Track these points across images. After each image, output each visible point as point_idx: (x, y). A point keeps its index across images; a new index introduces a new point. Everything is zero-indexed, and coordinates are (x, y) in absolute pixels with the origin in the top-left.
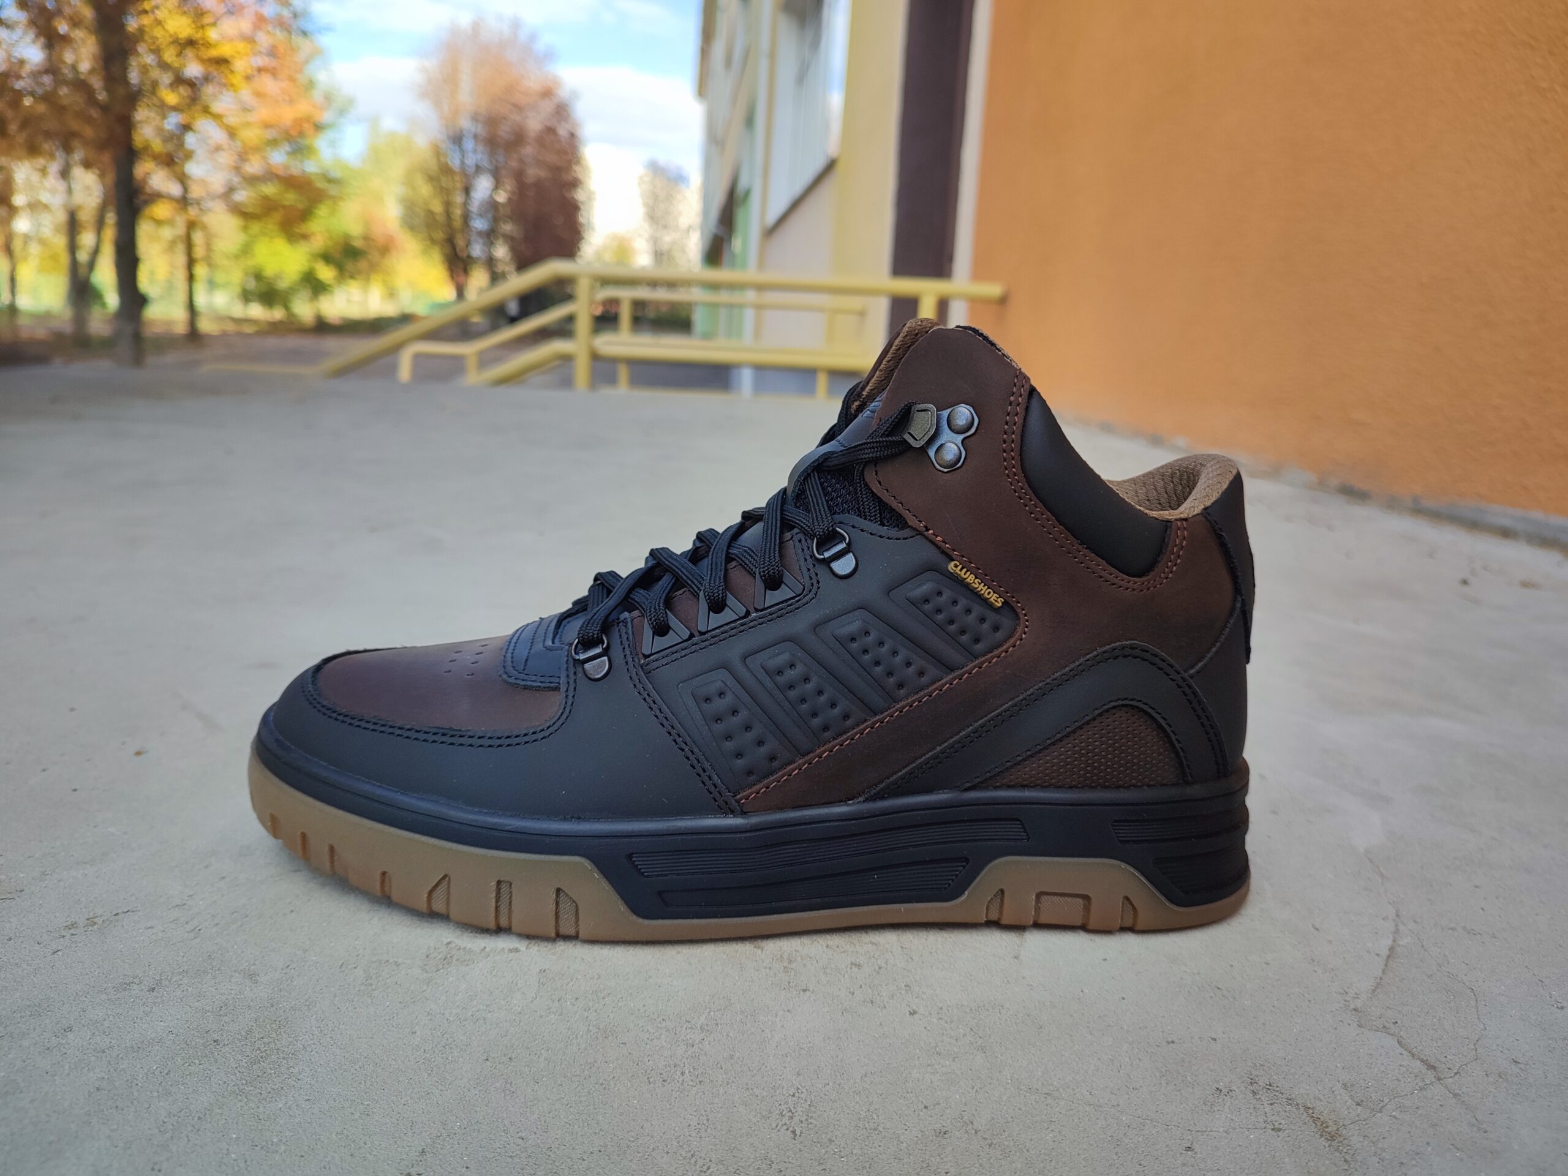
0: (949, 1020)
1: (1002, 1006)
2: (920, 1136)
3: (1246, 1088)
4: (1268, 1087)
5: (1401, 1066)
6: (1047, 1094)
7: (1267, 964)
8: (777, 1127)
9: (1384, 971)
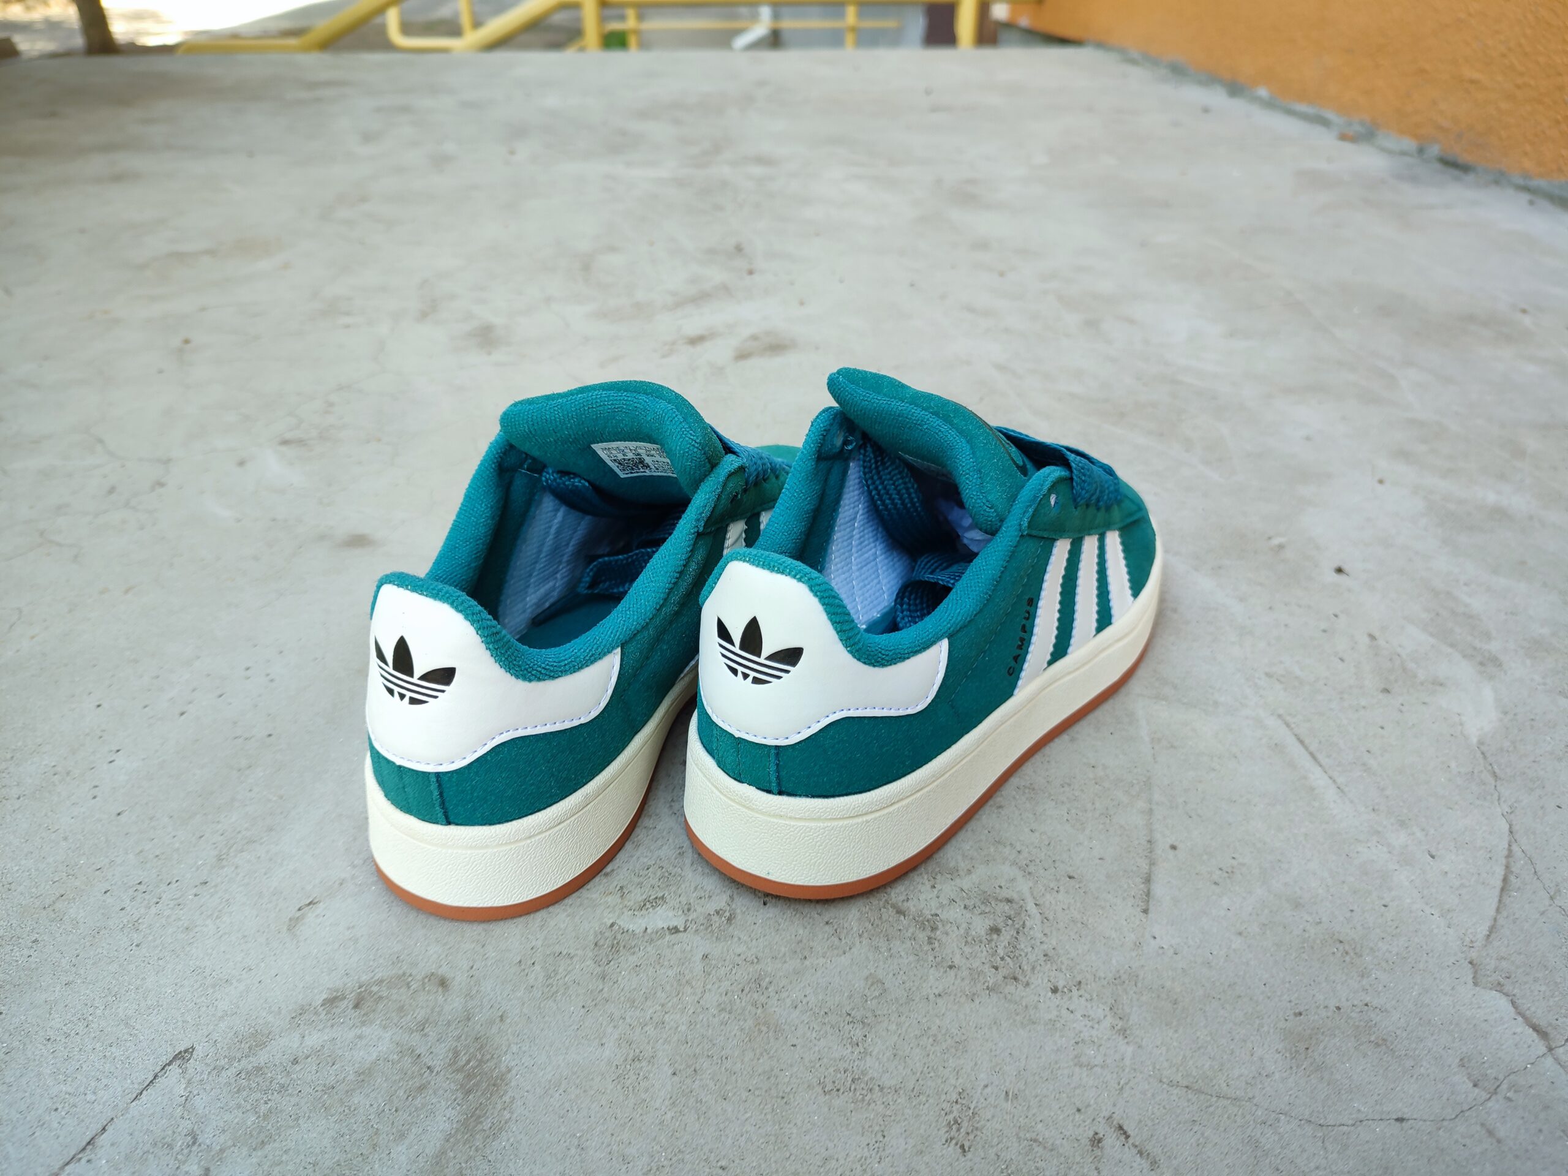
0: (1088, 997)
1: (1137, 976)
2: (1076, 1145)
5: (1514, 1034)
6: (1187, 1087)
7: (1385, 906)
8: (946, 1141)
9: (1498, 910)
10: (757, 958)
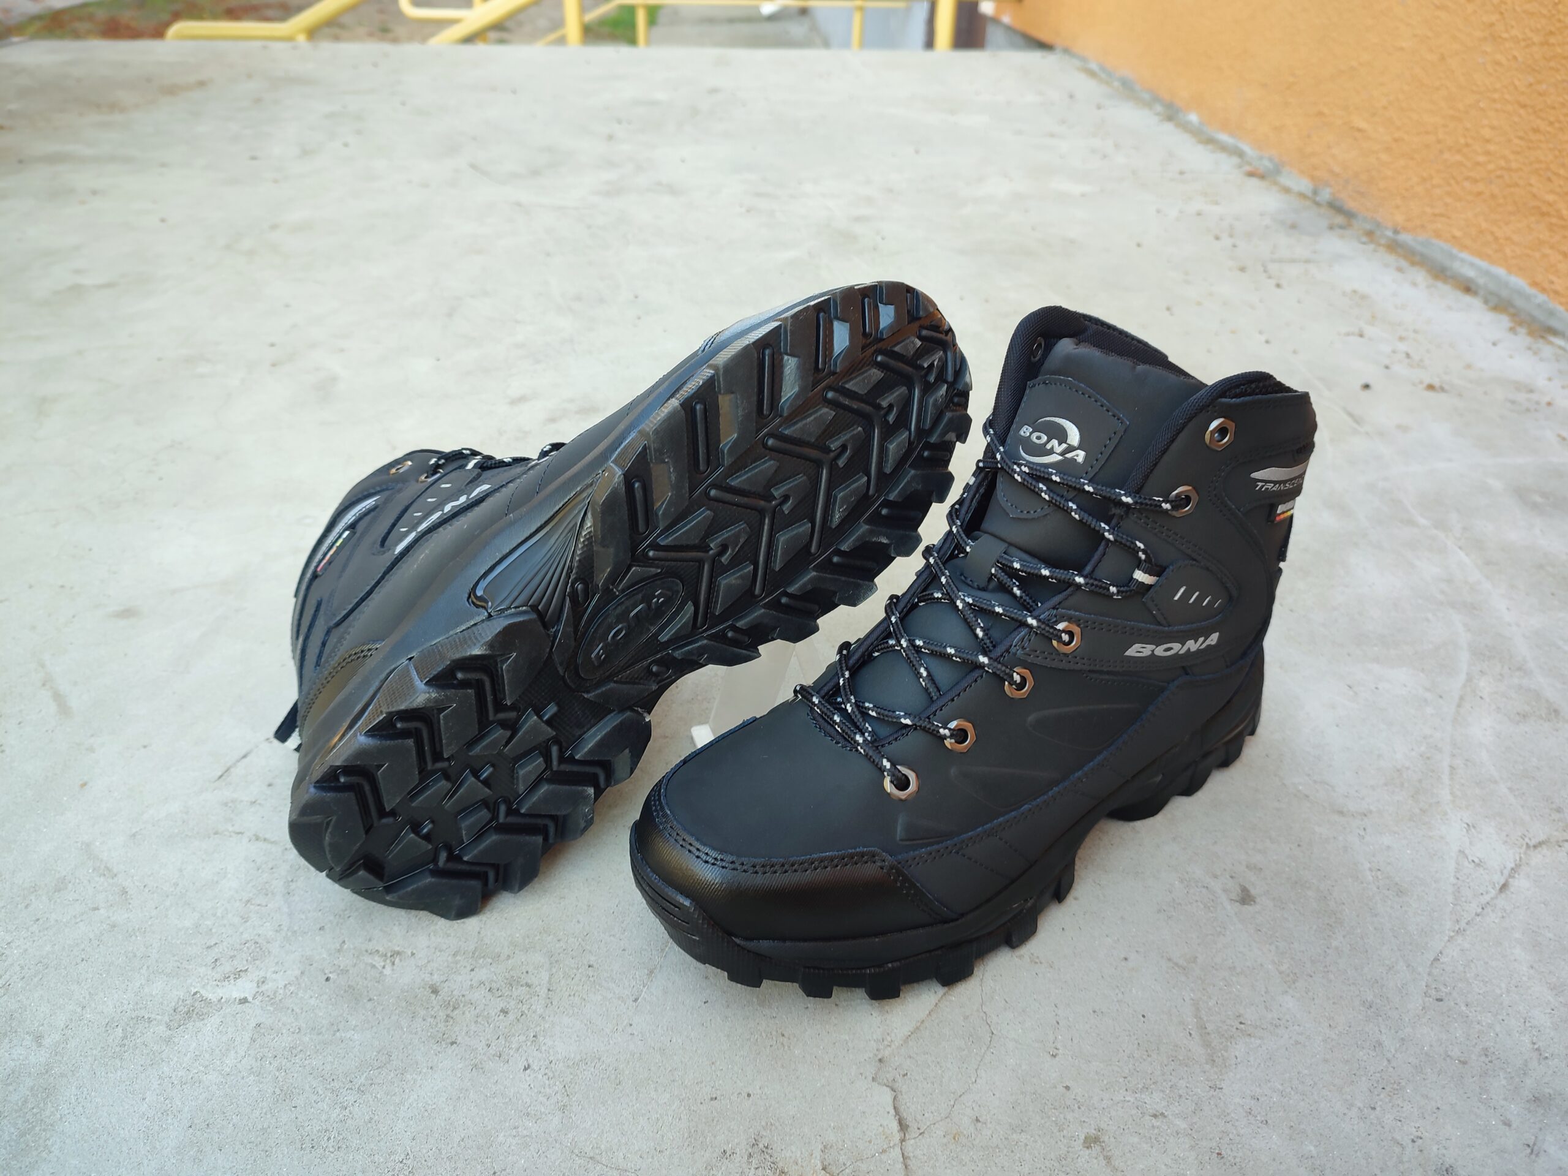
3: (746, 1150)
4: (764, 1149)
10: (299, 1029)
